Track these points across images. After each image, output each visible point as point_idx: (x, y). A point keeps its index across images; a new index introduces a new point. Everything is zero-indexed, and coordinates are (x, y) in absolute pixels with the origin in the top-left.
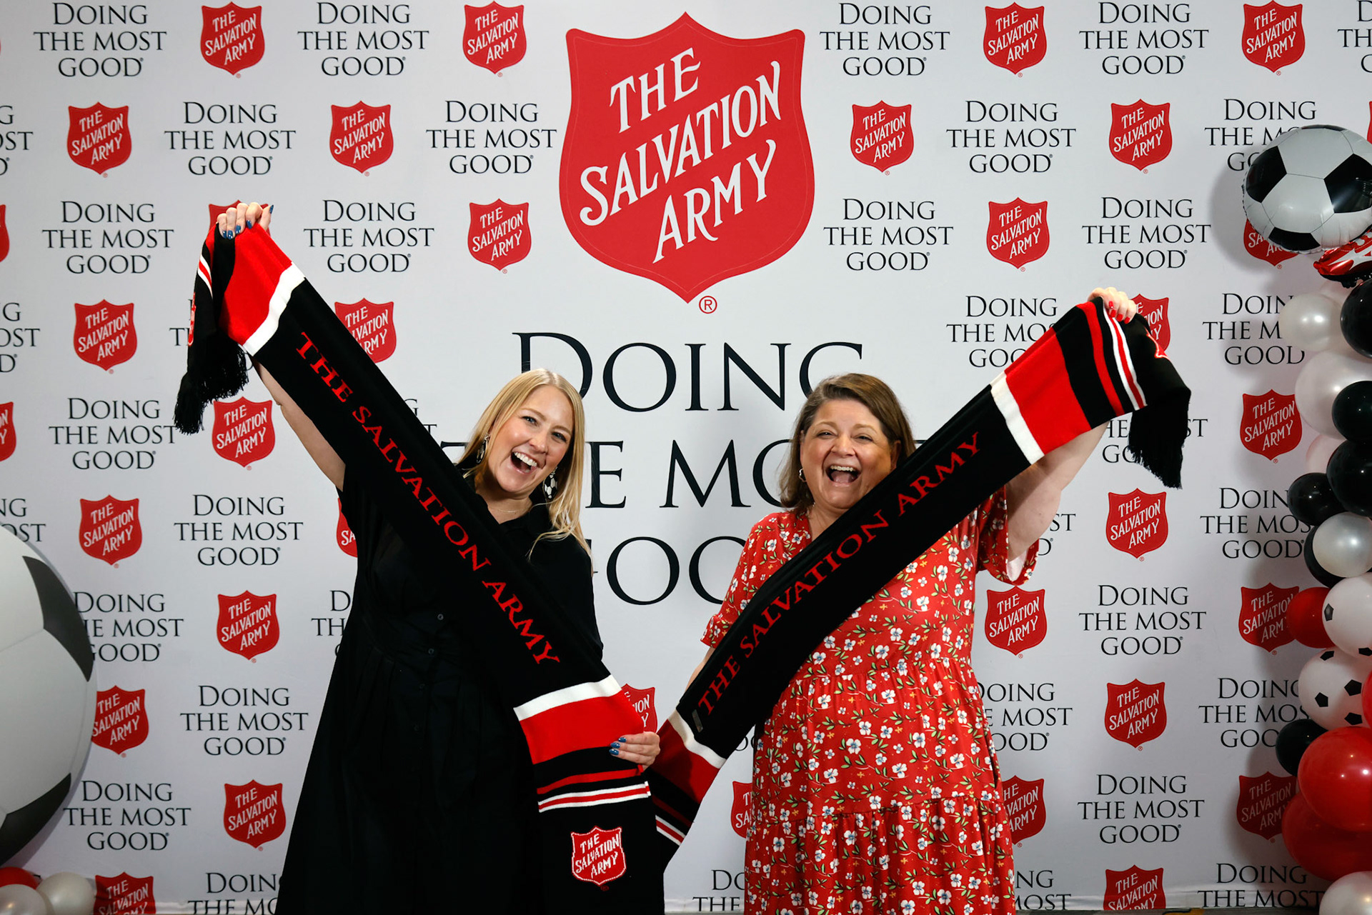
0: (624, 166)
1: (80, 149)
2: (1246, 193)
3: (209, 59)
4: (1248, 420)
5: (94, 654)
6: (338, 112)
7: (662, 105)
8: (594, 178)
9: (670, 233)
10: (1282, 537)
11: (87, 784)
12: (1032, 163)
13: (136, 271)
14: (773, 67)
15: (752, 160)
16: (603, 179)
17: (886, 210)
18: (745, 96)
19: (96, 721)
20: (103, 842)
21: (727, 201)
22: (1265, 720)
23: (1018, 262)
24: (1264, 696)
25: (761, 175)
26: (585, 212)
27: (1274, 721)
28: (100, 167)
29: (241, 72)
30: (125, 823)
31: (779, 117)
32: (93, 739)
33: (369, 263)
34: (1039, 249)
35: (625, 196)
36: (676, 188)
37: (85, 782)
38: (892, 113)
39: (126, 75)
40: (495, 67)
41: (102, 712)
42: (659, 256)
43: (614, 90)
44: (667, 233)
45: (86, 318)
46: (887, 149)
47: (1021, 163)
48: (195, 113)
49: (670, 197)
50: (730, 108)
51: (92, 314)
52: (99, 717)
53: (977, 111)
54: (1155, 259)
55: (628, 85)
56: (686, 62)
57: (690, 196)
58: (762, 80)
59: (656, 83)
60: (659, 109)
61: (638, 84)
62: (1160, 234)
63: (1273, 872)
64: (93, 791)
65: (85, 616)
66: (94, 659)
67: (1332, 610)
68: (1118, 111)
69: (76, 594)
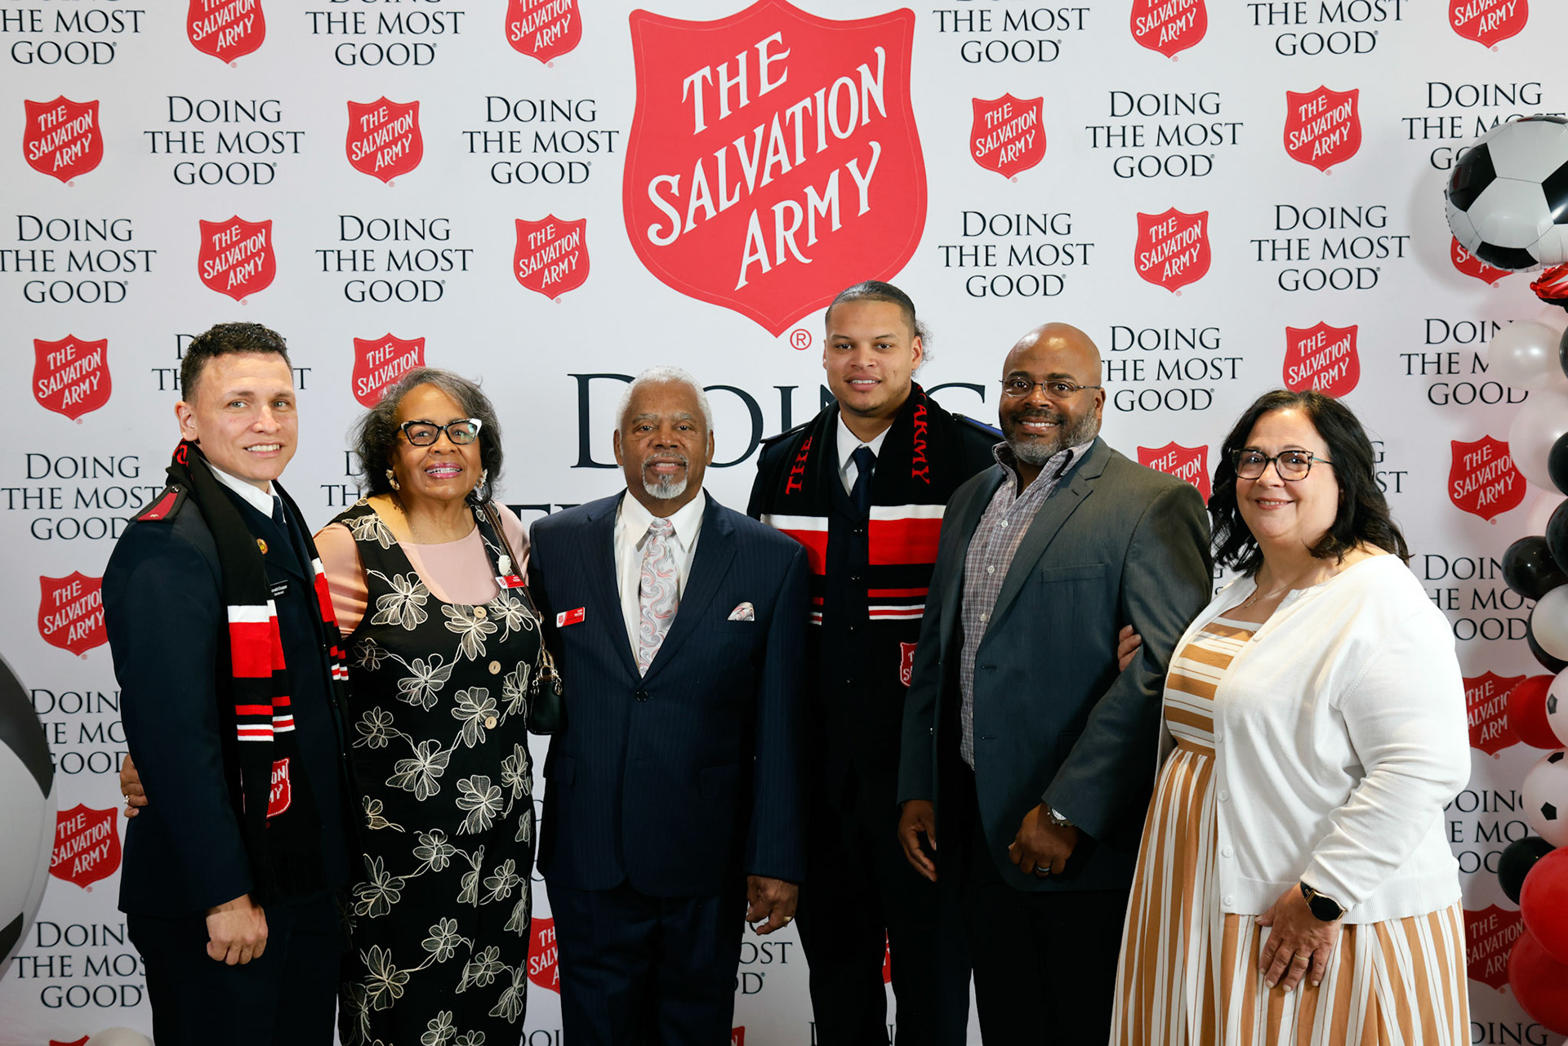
0: (699, 175)
1: (39, 151)
2: (1449, 199)
3: (197, 45)
4: (1458, 472)
5: (54, 765)
6: (356, 110)
7: (744, 101)
8: (663, 189)
9: (755, 254)
10: (1503, 614)
11: (42, 925)
12: (1189, 165)
13: (110, 300)
14: (876, 54)
15: (852, 166)
16: (675, 190)
17: (1014, 224)
18: (844, 88)
19: (55, 847)
20: (60, 999)
21: (823, 215)
22: (1488, 839)
23: (1173, 284)
24: (1485, 810)
25: (863, 185)
26: (653, 230)
27: (1499, 840)
28: (65, 174)
29: (238, 60)
30: (89, 974)
31: (885, 115)
32: (52, 870)
33: (394, 291)
34: (1198, 269)
35: (701, 210)
36: (761, 201)
37: (39, 924)
38: (1020, 107)
39: (96, 62)
40: (545, 55)
41: (63, 836)
42: (742, 282)
43: (686, 83)
44: (750, 256)
45: (48, 357)
46: (1014, 151)
47: (1176, 166)
48: (181, 109)
49: (755, 210)
50: (825, 104)
51: (56, 352)
52: (59, 842)
53: (1122, 104)
54: (1341, 279)
55: (704, 78)
56: (773, 49)
57: (779, 209)
58: (864, 69)
59: (738, 75)
60: (741, 106)
61: (715, 75)
62: (1348, 249)
63: (1503, 1030)
64: (49, 934)
65: (43, 719)
66: (55, 771)
67: (1555, 700)
68: (1295, 100)
69: (33, 691)
